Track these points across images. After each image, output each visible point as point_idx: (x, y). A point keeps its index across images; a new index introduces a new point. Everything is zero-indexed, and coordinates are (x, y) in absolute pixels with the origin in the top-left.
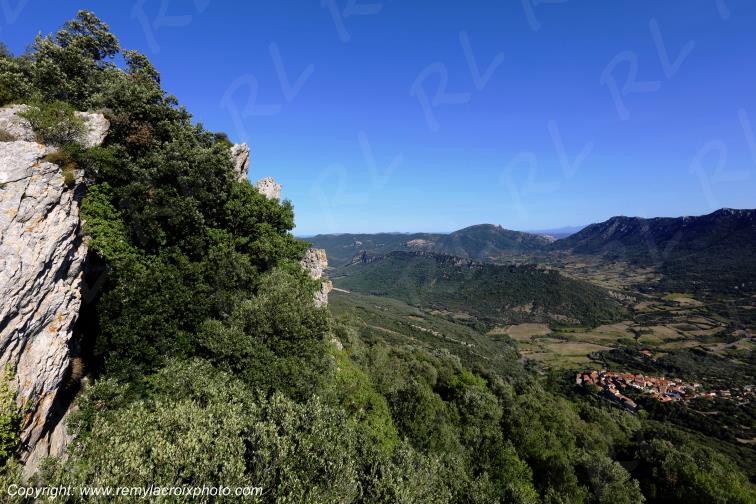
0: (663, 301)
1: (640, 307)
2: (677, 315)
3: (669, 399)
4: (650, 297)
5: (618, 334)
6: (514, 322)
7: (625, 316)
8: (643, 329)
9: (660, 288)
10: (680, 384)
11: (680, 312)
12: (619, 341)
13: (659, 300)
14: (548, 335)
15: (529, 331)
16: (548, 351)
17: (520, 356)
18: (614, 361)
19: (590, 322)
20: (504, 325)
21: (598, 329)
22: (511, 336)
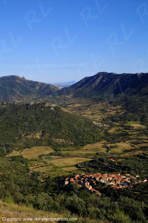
0: (124, 126)
1: (112, 131)
2: (132, 135)
3: (121, 187)
4: (118, 124)
5: (97, 149)
6: (28, 146)
7: (102, 138)
8: (112, 145)
9: (123, 119)
10: (129, 177)
11: (133, 133)
12: (97, 154)
13: (122, 126)
14: (51, 154)
15: (38, 152)
16: (51, 164)
17: (28, 170)
18: (93, 167)
19: (80, 143)
20: (20, 149)
21: (85, 148)
22: (24, 156)
